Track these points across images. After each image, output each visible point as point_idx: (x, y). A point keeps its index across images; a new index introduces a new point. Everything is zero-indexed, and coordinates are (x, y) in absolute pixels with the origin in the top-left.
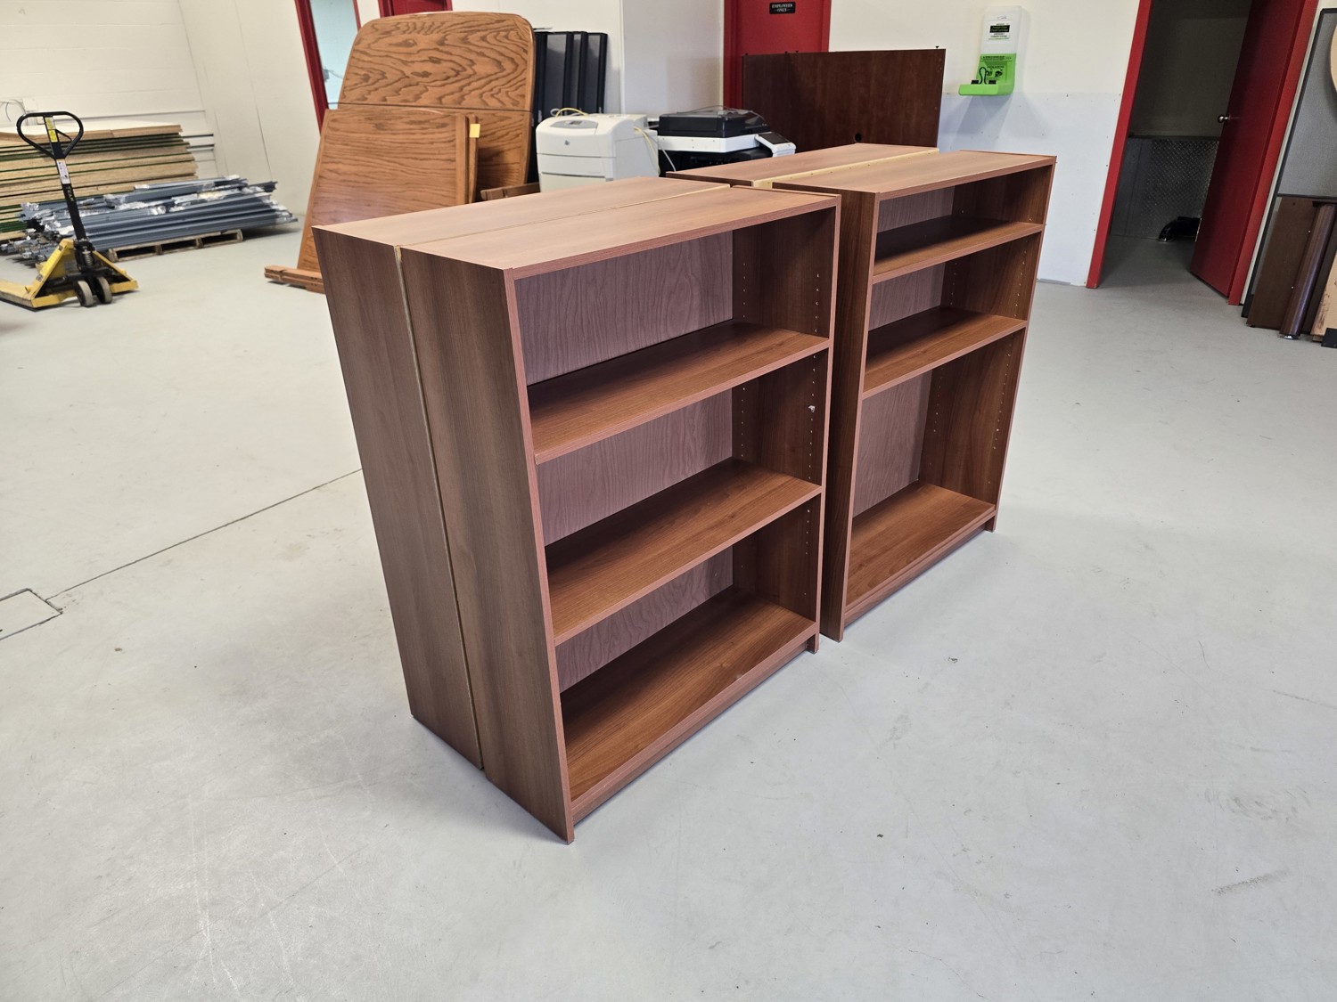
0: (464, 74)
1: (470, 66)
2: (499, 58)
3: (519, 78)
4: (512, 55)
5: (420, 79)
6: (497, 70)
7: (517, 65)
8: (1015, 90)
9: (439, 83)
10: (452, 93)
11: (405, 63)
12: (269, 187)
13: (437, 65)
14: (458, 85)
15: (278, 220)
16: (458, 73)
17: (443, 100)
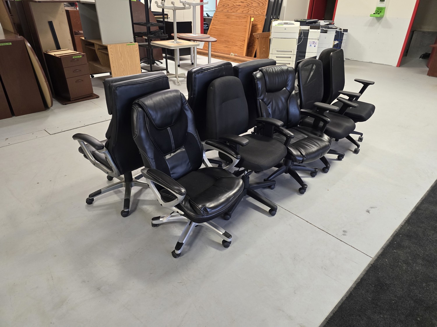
0: (249, 6)
1: (251, 4)
2: (259, 2)
3: (264, 8)
4: (263, 2)
5: (238, 6)
6: (258, 5)
7: (264, 4)
8: (384, 16)
9: (243, 8)
10: (246, 10)
11: (234, 2)
13: (243, 3)
14: (248, 8)
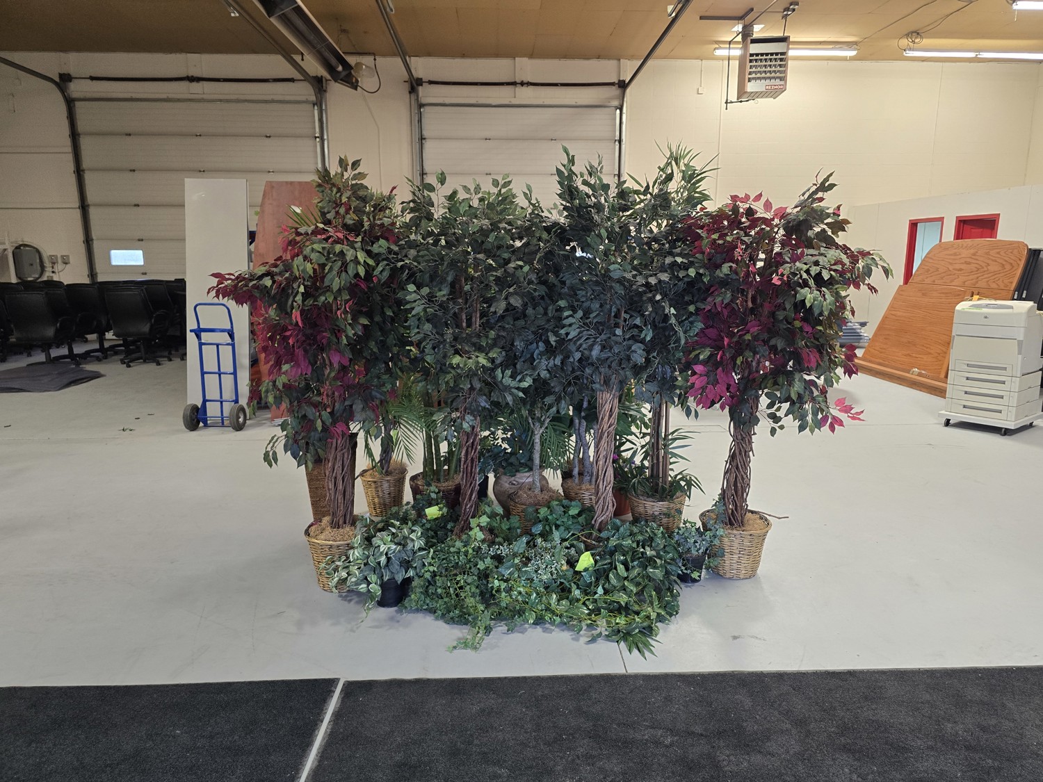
0: (982, 270)
1: (986, 266)
2: (1004, 263)
4: (1012, 261)
5: (956, 272)
6: (1000, 269)
7: (1013, 267)
9: (966, 274)
10: (972, 280)
11: (951, 264)
12: (863, 324)
13: (968, 265)
14: (976, 276)
15: (861, 341)
16: (978, 269)
17: (966, 283)
